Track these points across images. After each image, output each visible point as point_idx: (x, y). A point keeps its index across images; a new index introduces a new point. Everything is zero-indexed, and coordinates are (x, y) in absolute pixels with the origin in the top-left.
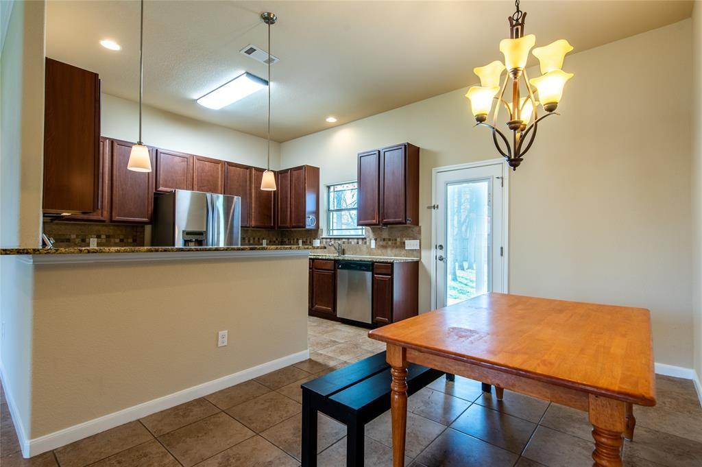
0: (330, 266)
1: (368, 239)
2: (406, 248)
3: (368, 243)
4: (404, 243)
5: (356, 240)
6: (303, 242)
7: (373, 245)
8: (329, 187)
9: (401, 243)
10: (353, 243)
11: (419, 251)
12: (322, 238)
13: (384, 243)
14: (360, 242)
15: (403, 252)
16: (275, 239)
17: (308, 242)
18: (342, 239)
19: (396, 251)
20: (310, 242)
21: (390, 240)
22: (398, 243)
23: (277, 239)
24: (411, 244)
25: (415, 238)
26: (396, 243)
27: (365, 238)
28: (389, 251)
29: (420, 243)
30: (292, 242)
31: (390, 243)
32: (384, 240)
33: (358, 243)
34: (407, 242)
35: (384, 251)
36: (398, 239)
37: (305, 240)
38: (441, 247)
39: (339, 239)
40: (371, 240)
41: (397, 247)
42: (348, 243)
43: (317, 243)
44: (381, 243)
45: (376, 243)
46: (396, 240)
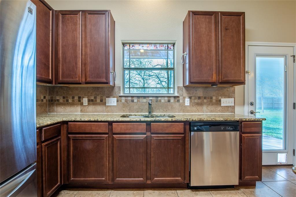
0: (179, 128)
1: (181, 98)
2: (222, 105)
3: (181, 101)
4: (220, 101)
5: (166, 99)
6: (89, 101)
7: (187, 102)
8: (124, 44)
9: (216, 101)
10: (163, 101)
11: (233, 107)
12: (120, 96)
13: (200, 101)
14: (172, 100)
15: (219, 108)
16: (42, 98)
17: (98, 101)
18: (148, 97)
19: (211, 108)
20: (101, 101)
21: (205, 98)
22: (214, 101)
23: (45, 97)
24: (226, 102)
25: (229, 97)
26: (211, 101)
27: (178, 97)
28: (205, 108)
29: (234, 100)
30: (70, 101)
31: (205, 101)
32: (199, 98)
33: (169, 101)
34: (223, 100)
35: (199, 108)
36: (214, 98)
37: (92, 98)
38: (252, 104)
39: (145, 97)
40: (184, 98)
41: (212, 105)
42: (157, 101)
43: (112, 101)
44: (196, 101)
45: (191, 102)
46: (211, 98)
